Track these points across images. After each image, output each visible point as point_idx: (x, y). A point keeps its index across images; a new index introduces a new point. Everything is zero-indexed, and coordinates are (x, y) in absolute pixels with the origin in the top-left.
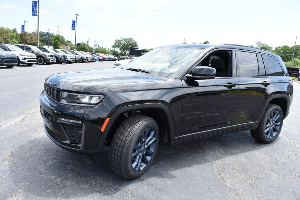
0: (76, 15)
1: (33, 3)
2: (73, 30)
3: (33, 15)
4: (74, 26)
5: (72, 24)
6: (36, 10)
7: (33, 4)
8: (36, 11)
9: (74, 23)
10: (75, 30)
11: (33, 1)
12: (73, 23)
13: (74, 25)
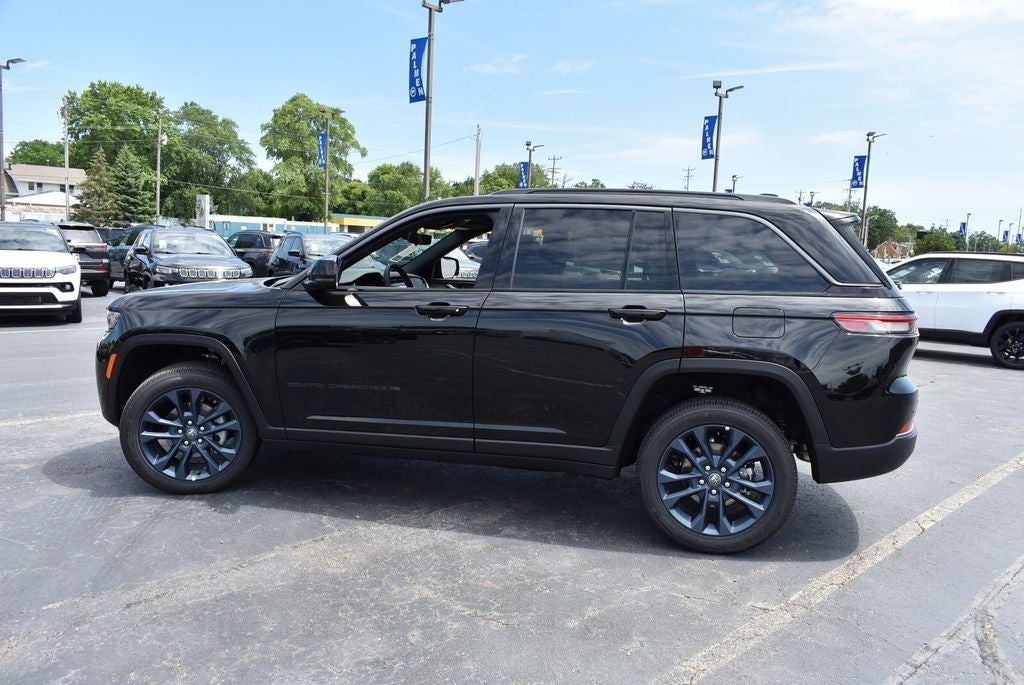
0: (868, 135)
1: (707, 121)
2: (858, 186)
3: (703, 158)
4: (859, 174)
5: (855, 168)
6: (711, 142)
7: (705, 127)
8: (712, 146)
9: (861, 162)
10: (862, 186)
11: (706, 118)
12: (857, 164)
13: (862, 170)
